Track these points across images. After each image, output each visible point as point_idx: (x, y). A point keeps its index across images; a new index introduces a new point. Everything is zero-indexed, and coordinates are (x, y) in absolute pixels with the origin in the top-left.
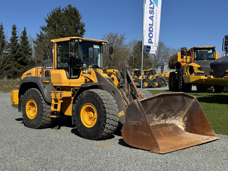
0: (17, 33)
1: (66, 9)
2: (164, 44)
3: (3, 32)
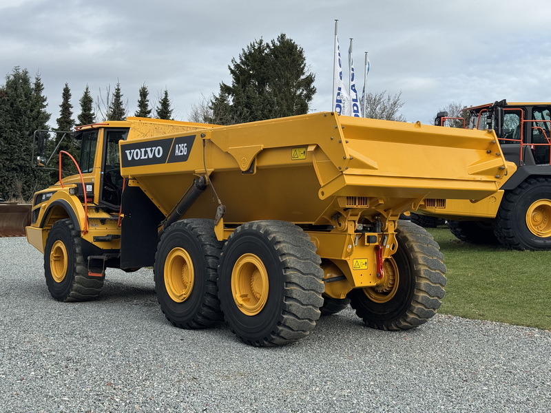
0: (149, 103)
1: (274, 45)
3: (121, 103)
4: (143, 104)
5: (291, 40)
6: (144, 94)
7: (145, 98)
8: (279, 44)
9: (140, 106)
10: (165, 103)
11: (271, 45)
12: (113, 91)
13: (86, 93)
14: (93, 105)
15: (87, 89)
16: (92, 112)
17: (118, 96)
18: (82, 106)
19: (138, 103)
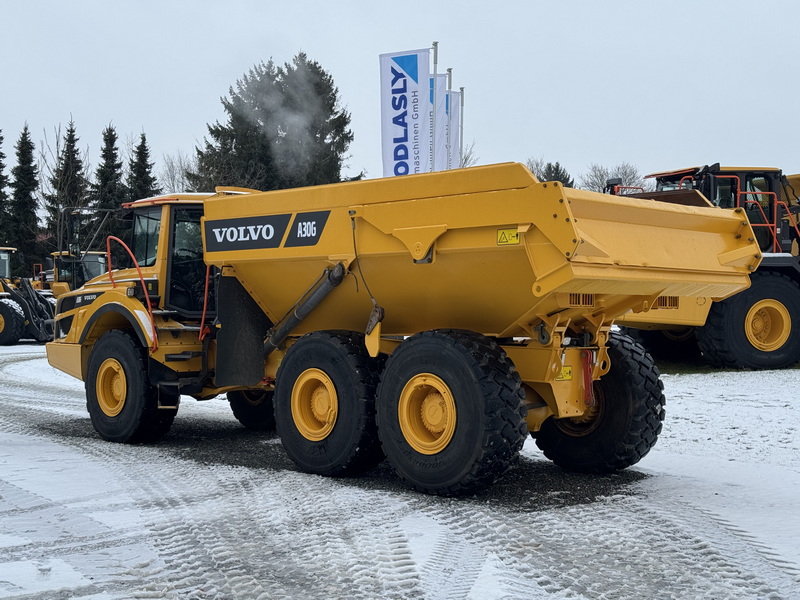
0: (118, 153)
1: (289, 70)
3: (76, 151)
4: (109, 154)
5: (316, 63)
6: (110, 138)
7: (112, 145)
8: (296, 68)
9: (103, 156)
10: (142, 152)
11: (285, 70)
12: (65, 133)
13: (25, 135)
14: (35, 153)
15: (26, 129)
16: (33, 165)
17: (71, 140)
18: (18, 154)
19: (102, 153)
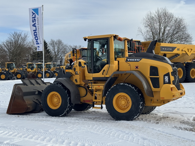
2: (62, 42)
